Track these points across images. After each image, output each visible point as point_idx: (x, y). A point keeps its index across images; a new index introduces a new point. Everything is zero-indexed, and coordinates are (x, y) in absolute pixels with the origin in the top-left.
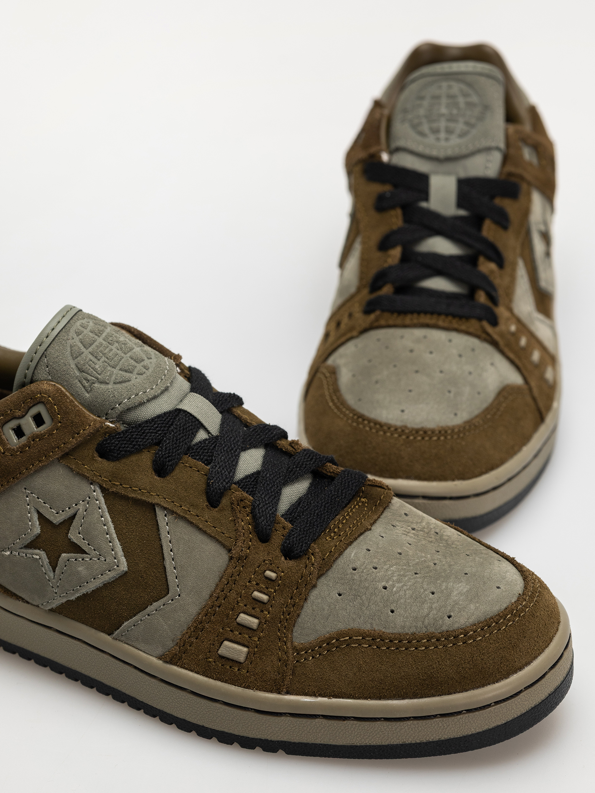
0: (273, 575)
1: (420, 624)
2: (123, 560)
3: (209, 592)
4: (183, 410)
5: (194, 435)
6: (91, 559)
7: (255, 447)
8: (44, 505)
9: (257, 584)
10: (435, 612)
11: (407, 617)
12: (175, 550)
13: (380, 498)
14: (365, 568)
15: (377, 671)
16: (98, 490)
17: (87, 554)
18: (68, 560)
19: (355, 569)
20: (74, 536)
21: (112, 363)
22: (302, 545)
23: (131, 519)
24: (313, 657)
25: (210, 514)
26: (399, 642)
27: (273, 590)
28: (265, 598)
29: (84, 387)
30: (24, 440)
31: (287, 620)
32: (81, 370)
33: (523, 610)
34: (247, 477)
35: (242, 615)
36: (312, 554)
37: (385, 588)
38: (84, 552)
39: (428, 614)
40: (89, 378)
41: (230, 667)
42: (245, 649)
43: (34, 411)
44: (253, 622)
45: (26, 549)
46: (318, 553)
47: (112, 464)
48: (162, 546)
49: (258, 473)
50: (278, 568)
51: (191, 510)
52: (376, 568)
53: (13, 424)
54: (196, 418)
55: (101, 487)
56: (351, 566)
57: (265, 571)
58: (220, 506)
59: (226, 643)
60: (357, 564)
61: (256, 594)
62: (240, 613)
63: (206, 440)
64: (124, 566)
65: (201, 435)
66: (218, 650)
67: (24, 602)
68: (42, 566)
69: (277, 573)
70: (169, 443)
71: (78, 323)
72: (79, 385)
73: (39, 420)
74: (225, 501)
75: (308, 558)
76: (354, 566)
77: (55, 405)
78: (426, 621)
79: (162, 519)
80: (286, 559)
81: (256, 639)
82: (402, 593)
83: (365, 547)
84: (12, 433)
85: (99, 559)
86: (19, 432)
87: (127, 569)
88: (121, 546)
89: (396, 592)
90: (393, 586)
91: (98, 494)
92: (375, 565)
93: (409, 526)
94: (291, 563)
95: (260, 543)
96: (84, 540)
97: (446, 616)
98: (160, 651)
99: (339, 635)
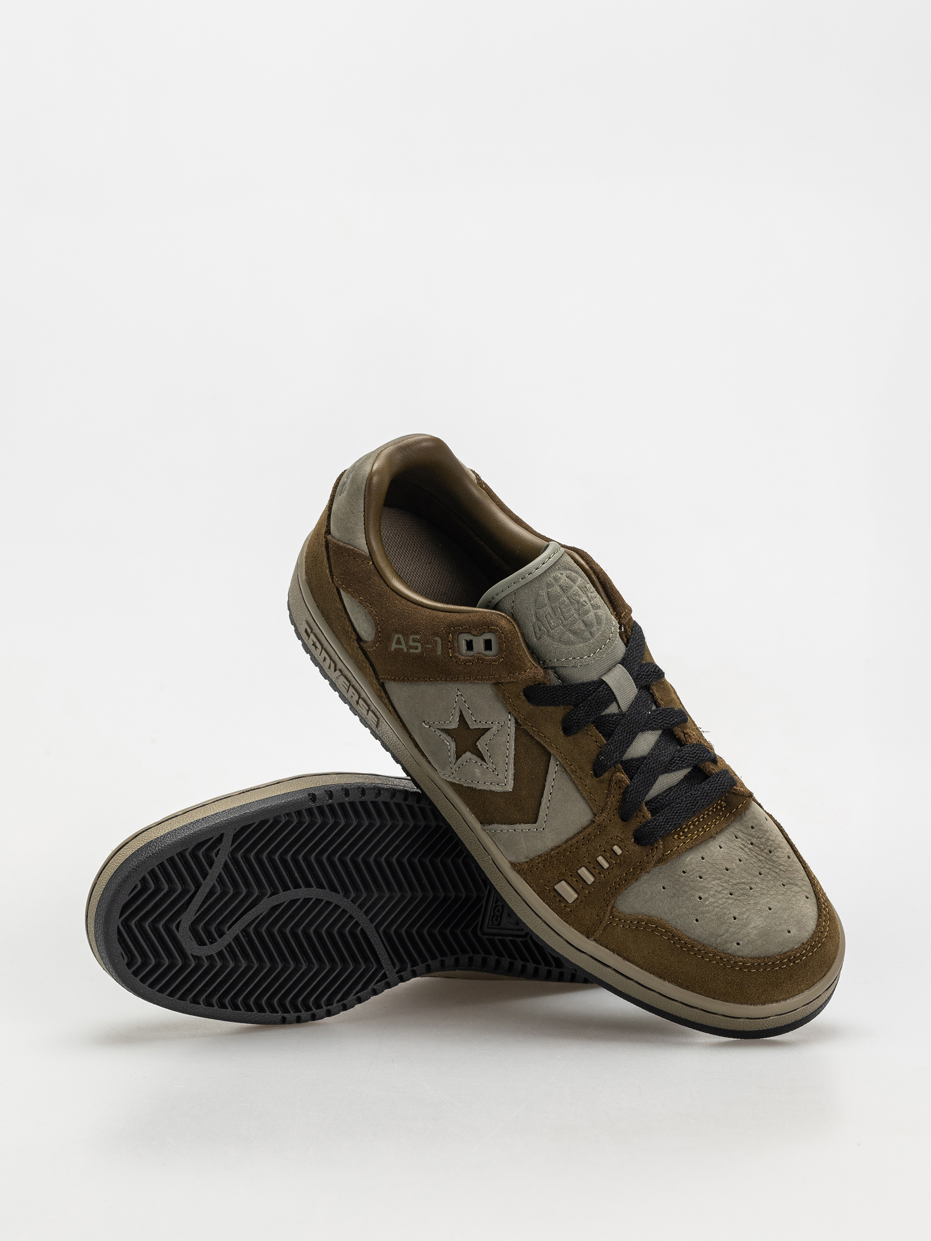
0: (619, 851)
1: (713, 940)
2: (511, 783)
3: (567, 837)
4: (606, 683)
5: (606, 707)
6: (487, 768)
7: (653, 729)
8: (468, 709)
9: (604, 851)
10: (728, 935)
11: (705, 931)
12: (553, 795)
13: (737, 808)
14: (693, 874)
15: (666, 959)
16: (513, 720)
17: (486, 762)
18: (470, 759)
19: (684, 872)
20: (480, 744)
21: (565, 623)
22: (652, 838)
23: (530, 753)
24: (623, 926)
25: (590, 781)
26: (692, 946)
27: (614, 862)
28: (606, 865)
29: (535, 633)
30: (470, 653)
31: (616, 888)
32: (538, 619)
33: (800, 958)
34: (633, 760)
35: (583, 869)
36: (656, 848)
37: (700, 898)
38: (483, 760)
39: (722, 935)
40: (542, 628)
41: (560, 901)
42: (576, 896)
43: (487, 636)
44: (590, 879)
45: (442, 732)
46: (661, 849)
47: (531, 707)
48: (544, 786)
49: (644, 758)
50: (625, 847)
51: (578, 771)
52: (701, 878)
53: (469, 637)
54: (613, 693)
55: (516, 719)
56: (682, 870)
57: (614, 845)
58: (601, 778)
59: (563, 883)
60: (688, 869)
61: (600, 859)
62: (583, 866)
63: (615, 714)
64: (509, 788)
65: (612, 709)
66: (556, 884)
67: (427, 761)
68: (449, 751)
69: (622, 851)
70: (582, 710)
71: (553, 575)
72: (532, 629)
73: (488, 645)
74: (606, 775)
75: (652, 849)
76: (685, 870)
77: (505, 642)
78: (719, 940)
79: (553, 767)
80: (635, 842)
81: (587, 892)
82: (711, 908)
83: (701, 855)
84: (464, 643)
85: (493, 771)
86: (470, 645)
87: (512, 790)
88: (514, 770)
89: (707, 906)
90: (707, 899)
91: (512, 725)
92: (702, 875)
93: (749, 840)
94: (637, 848)
95: (620, 820)
96: (488, 751)
97: (736, 943)
98: (513, 859)
99: (650, 921)
